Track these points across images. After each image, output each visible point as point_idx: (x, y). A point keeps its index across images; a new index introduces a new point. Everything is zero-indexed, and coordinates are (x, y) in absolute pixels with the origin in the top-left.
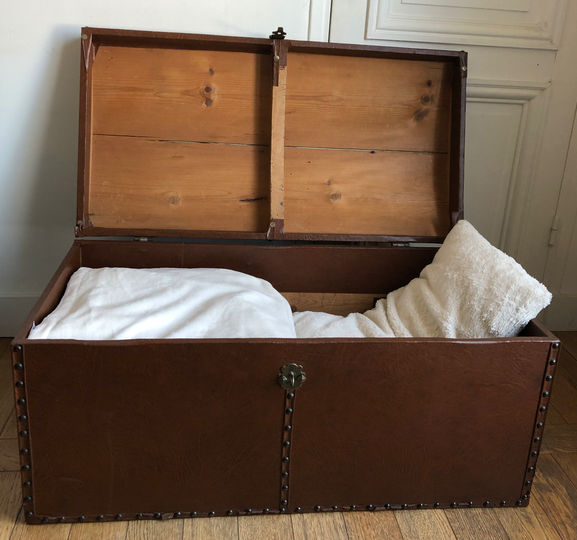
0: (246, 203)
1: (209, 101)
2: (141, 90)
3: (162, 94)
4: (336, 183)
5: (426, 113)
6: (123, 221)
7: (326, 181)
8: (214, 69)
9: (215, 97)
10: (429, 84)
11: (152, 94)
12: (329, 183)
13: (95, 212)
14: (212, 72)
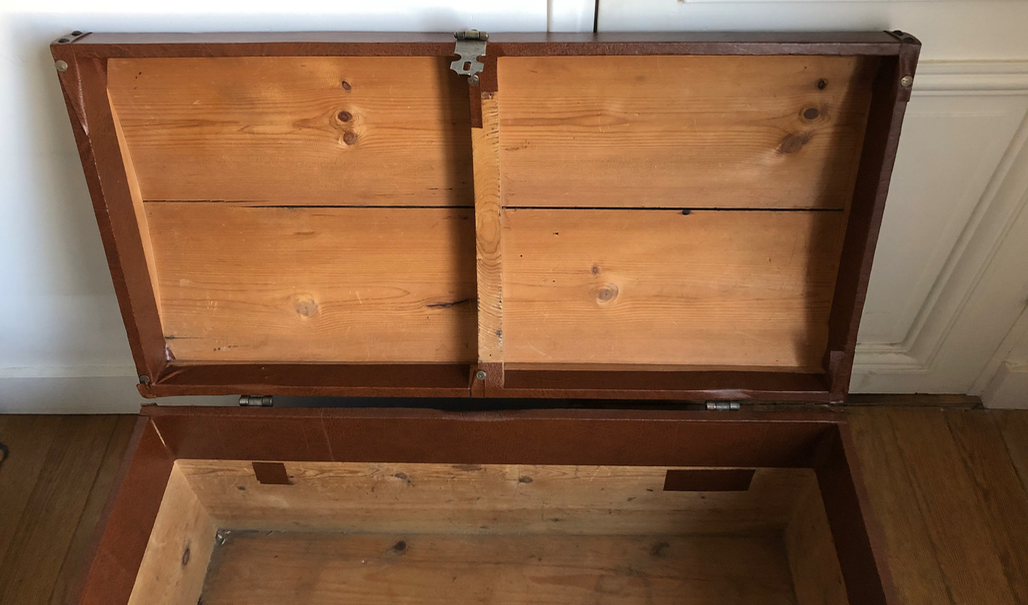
0: (437, 311)
1: (349, 137)
2: (213, 123)
3: (255, 129)
4: (609, 269)
5: (806, 139)
6: (224, 349)
7: (589, 267)
8: (349, 81)
9: (359, 128)
10: (821, 85)
11: (235, 128)
12: (595, 270)
13: (175, 333)
14: (346, 86)
